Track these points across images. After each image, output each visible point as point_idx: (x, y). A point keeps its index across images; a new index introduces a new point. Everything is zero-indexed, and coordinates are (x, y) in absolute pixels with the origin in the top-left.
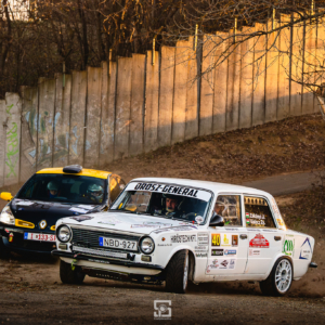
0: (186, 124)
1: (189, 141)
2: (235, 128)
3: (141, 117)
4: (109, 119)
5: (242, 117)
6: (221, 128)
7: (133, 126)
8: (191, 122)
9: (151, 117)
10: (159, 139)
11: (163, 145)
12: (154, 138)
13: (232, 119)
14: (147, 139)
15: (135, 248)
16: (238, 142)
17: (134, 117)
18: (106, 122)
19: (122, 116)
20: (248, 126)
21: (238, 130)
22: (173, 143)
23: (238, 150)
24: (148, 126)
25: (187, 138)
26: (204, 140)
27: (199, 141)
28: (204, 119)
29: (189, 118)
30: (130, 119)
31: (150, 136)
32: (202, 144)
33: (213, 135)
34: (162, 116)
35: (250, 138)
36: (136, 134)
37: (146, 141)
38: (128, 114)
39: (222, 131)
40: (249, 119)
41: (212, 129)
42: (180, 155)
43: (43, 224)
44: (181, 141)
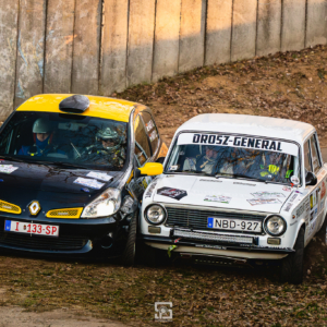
0: (180, 42)
1: (186, 75)
2: (273, 51)
3: (94, 29)
4: (35, 33)
5: (286, 30)
6: (246, 52)
7: (80, 46)
8: (191, 40)
9: (113, 28)
10: (129, 71)
11: (136, 82)
12: (120, 68)
13: (267, 34)
14: (106, 70)
15: (258, 229)
16: (279, 77)
17: (82, 28)
18: (29, 38)
19: (58, 27)
20: (298, 47)
21: (280, 54)
22: (156, 77)
23: (280, 93)
24: (107, 46)
25: (183, 69)
26: (215, 73)
27: (206, 74)
28: (216, 33)
29: (187, 31)
30: (74, 32)
31: (112, 65)
32: (212, 82)
33: (231, 64)
34: (134, 27)
35: (303, 69)
36: (85, 61)
37: (105, 75)
38: (70, 24)
39: (249, 55)
40: (299, 33)
41: (231, 52)
42: (168, 101)
43: (34, 208)
44: (171, 74)
